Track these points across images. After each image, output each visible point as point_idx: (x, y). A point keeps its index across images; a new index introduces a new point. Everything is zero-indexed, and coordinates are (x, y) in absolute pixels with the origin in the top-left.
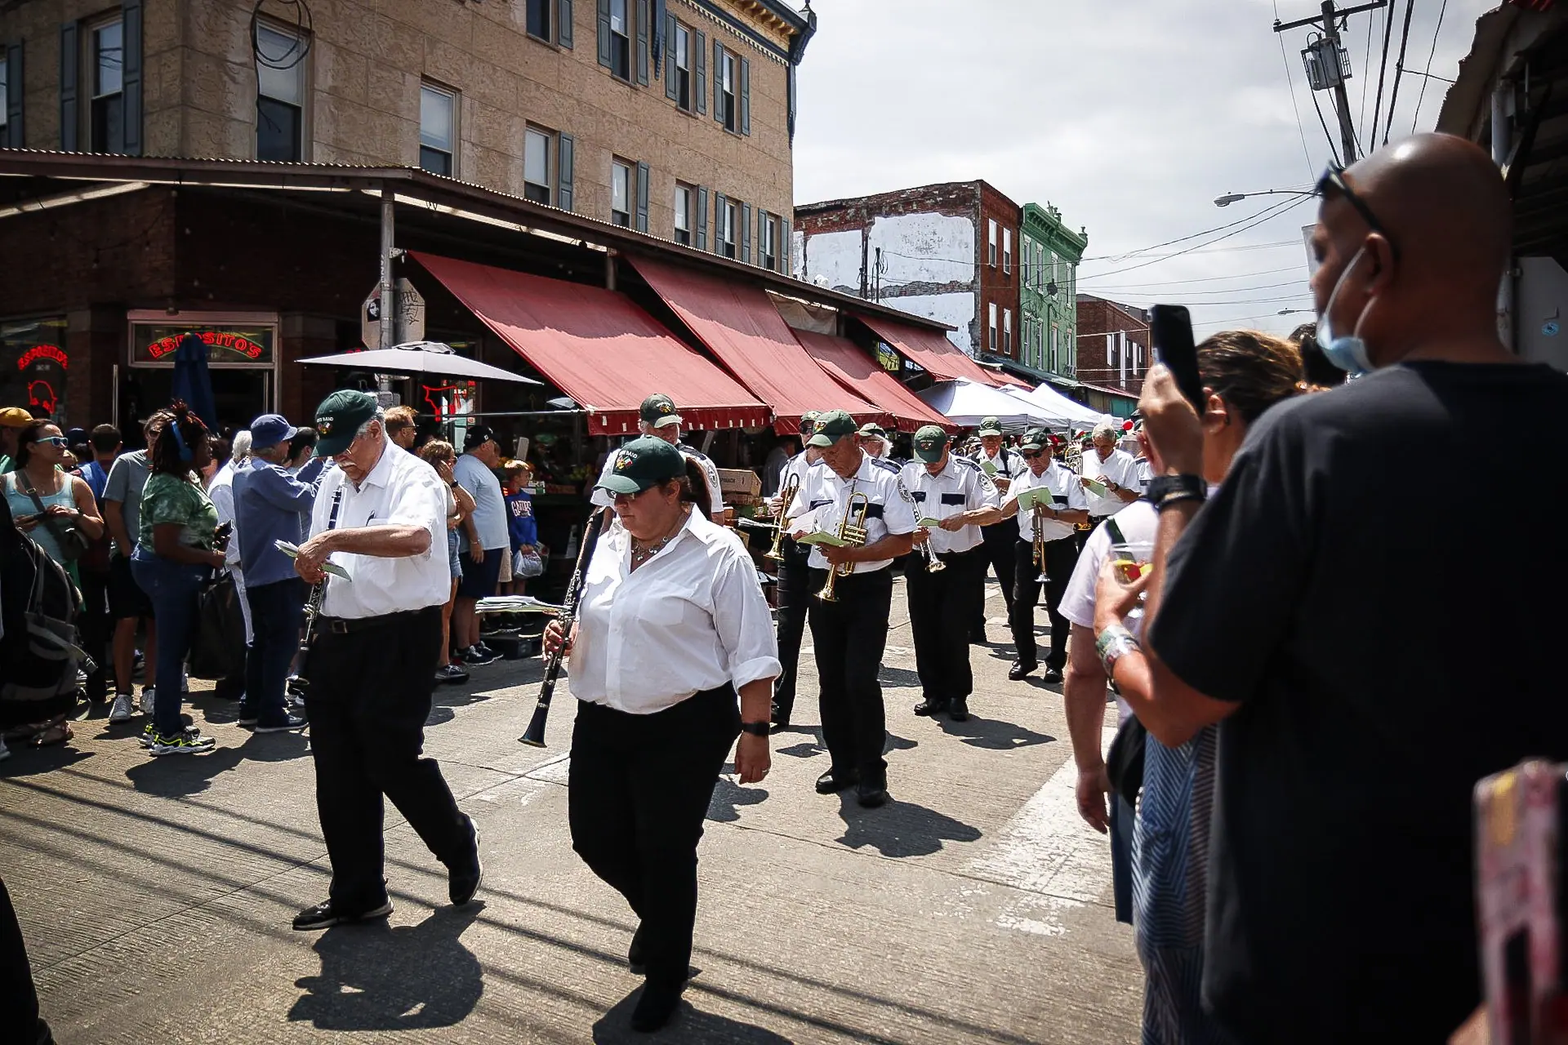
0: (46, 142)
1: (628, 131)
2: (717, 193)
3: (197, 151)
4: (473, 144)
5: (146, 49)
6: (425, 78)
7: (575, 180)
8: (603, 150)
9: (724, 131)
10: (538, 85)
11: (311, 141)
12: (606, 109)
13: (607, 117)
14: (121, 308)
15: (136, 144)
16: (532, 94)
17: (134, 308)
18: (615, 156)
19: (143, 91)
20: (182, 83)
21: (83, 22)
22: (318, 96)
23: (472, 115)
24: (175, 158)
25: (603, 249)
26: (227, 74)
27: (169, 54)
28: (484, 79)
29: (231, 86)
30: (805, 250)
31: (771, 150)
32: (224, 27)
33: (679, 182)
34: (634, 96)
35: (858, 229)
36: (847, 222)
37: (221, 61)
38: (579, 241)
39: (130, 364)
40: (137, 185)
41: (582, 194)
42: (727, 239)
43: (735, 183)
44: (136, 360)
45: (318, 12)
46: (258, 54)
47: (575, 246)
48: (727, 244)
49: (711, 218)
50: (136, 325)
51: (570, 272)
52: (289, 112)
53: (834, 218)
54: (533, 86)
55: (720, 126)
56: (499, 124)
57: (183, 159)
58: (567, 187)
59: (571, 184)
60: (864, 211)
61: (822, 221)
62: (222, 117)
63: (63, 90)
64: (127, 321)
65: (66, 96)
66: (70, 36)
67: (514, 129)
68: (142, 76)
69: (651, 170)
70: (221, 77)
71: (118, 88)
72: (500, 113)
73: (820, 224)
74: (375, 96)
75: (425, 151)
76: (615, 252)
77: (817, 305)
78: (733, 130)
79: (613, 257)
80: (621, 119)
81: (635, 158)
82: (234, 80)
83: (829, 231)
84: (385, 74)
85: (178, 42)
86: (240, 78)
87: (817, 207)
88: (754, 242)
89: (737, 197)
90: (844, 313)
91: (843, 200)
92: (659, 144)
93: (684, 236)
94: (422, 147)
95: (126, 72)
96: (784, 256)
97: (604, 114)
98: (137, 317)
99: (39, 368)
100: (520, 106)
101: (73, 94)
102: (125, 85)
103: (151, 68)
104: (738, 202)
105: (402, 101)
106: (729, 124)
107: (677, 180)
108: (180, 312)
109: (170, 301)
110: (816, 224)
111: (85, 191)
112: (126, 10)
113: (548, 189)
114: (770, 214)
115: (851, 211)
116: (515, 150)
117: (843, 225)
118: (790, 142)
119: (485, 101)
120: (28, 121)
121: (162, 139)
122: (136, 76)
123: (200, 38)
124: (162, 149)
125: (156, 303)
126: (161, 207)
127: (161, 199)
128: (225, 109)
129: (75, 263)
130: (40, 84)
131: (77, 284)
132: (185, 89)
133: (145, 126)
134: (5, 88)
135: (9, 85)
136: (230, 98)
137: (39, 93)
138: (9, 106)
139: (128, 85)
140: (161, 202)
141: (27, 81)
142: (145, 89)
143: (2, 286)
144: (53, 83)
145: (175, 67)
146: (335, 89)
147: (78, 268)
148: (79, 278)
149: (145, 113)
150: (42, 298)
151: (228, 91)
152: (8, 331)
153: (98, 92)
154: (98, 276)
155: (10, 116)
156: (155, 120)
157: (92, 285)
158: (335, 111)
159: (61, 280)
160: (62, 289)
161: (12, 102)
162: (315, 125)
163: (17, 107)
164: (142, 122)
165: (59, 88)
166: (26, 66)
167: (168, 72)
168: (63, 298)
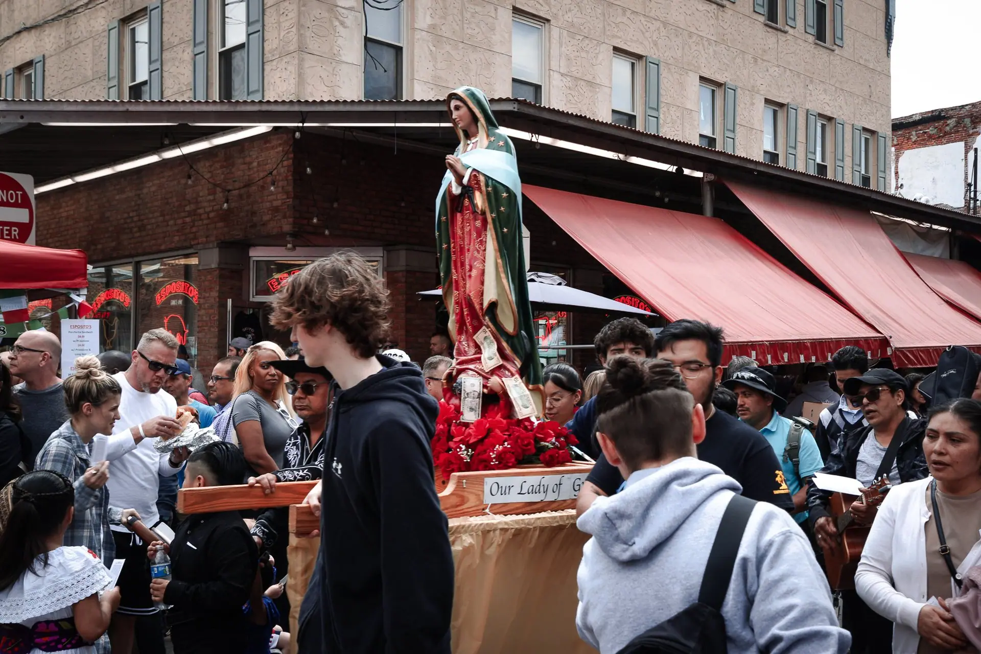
0: (181, 92)
1: (714, 51)
2: (808, 111)
3: (312, 94)
4: (562, 75)
5: (265, 2)
6: (516, 10)
7: (662, 105)
8: (690, 73)
9: (816, 44)
10: (624, 10)
11: (413, 79)
12: (693, 30)
13: (694, 38)
14: (244, 246)
15: (257, 91)
16: (619, 20)
17: (255, 245)
18: (702, 79)
19: (263, 40)
20: (299, 30)
22: (418, 35)
23: (561, 46)
24: (291, 101)
25: (699, 174)
26: (337, 19)
27: (286, 4)
28: (572, 8)
29: (340, 29)
30: (897, 167)
31: (866, 60)
33: (768, 101)
34: (720, 13)
35: (961, 140)
36: (946, 134)
37: (331, 7)
38: (675, 167)
39: (251, 299)
40: (262, 128)
41: (669, 120)
42: (819, 160)
43: (828, 98)
44: (256, 295)
47: (672, 172)
48: (818, 164)
49: (801, 137)
50: (257, 261)
51: (667, 200)
52: (392, 52)
53: (931, 130)
54: (620, 11)
55: (811, 39)
56: (587, 52)
57: (299, 101)
58: (654, 113)
59: (657, 110)
60: (967, 121)
61: (916, 134)
62: (333, 59)
63: (195, 44)
64: (250, 257)
65: (199, 49)
67: (600, 57)
68: (263, 25)
69: (739, 91)
70: (331, 21)
71: (242, 39)
72: (587, 41)
73: (914, 138)
74: (469, 31)
75: (517, 85)
76: (711, 177)
77: (927, 225)
78: (825, 43)
79: (709, 182)
80: (708, 40)
81: (720, 79)
82: (342, 23)
83: (925, 145)
84: (478, 9)
86: (348, 22)
87: (911, 120)
88: (848, 161)
89: (829, 114)
90: (959, 233)
91: (942, 110)
92: (747, 62)
93: (774, 157)
94: (514, 80)
95: (249, 24)
96: (881, 174)
97: (690, 34)
98: (258, 254)
99: (173, 303)
100: (608, 33)
101: (202, 48)
102: (249, 35)
103: (270, 18)
104: (830, 119)
105: (494, 34)
106: (820, 36)
107: (766, 99)
108: (297, 248)
109: (289, 238)
110: (909, 139)
111: (217, 137)
113: (635, 116)
114: (865, 129)
115: (952, 122)
116: (602, 79)
117: (942, 137)
118: (888, 49)
119: (573, 31)
120: (165, 74)
121: (281, 85)
122: (258, 27)
124: (281, 94)
125: (275, 240)
126: (280, 149)
127: (280, 142)
128: (336, 52)
129: (206, 204)
130: (176, 41)
131: (207, 225)
132: (301, 36)
133: (266, 73)
134: (147, 46)
135: (150, 43)
136: (340, 41)
137: (175, 49)
138: (150, 62)
139: (251, 37)
140: (280, 145)
141: (165, 39)
142: (266, 38)
143: (142, 228)
144: (188, 39)
145: (293, 15)
146: (433, 26)
147: (208, 210)
148: (209, 218)
149: (265, 61)
150: (176, 238)
151: (337, 35)
152: (145, 269)
153: (224, 45)
154: (225, 216)
155: (151, 72)
156: (274, 68)
157: (220, 225)
158: (433, 49)
159: (193, 221)
160: (194, 230)
161: (153, 59)
162: (416, 64)
163: (157, 63)
164: (263, 70)
165: (192, 43)
166: (164, 25)
167: (286, 20)
168: (195, 238)
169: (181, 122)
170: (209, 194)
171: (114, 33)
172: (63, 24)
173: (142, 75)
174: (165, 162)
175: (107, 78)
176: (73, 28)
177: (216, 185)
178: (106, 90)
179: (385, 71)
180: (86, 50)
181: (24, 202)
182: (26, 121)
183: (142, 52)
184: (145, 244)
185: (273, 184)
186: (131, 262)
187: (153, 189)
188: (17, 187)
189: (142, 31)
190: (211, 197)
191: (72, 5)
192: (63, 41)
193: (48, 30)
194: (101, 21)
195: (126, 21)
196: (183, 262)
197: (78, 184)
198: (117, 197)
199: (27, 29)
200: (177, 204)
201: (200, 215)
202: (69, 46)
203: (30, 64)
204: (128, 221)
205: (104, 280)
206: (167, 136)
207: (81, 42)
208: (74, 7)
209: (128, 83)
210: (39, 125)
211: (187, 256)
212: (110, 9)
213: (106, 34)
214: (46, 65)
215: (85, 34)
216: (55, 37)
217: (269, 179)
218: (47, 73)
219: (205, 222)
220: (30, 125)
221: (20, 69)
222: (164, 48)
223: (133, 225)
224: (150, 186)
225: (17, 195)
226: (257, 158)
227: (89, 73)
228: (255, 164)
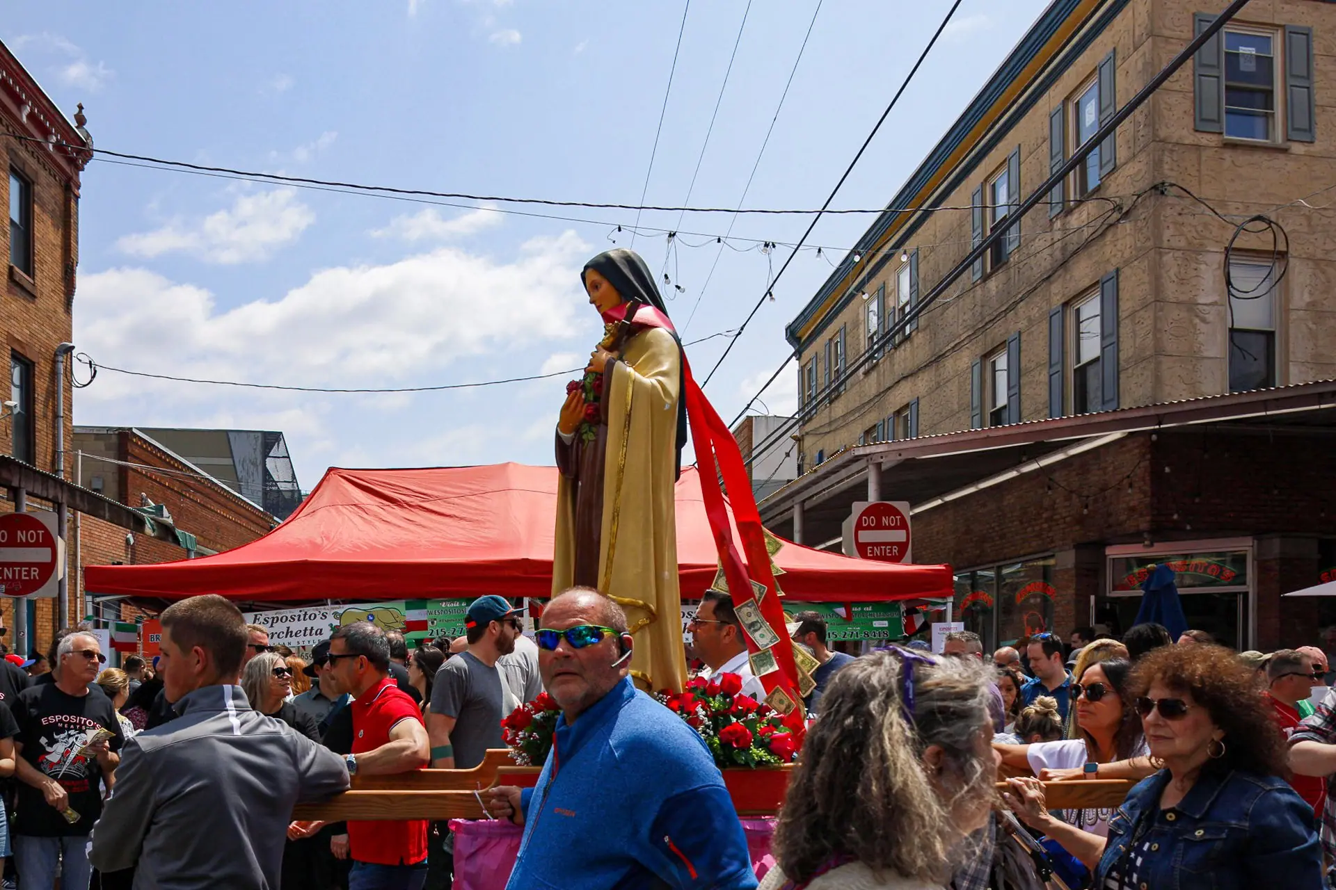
0: (1037, 412)
3: (1170, 395)
5: (1120, 314)
11: (1287, 362)
14: (1103, 544)
15: (1112, 400)
17: (1112, 544)
19: (1118, 351)
20: (1155, 335)
21: (1066, 304)
22: (1293, 316)
24: (1147, 406)
26: (1197, 316)
27: (1142, 313)
29: (1201, 325)
32: (1194, 273)
37: (1191, 306)
39: (1109, 595)
40: (1116, 435)
44: (1113, 590)
45: (1294, 231)
46: (1231, 289)
50: (1114, 559)
52: (1262, 339)
57: (1155, 405)
62: (1194, 357)
63: (1051, 366)
64: (1105, 556)
65: (1055, 369)
66: (1057, 319)
68: (1118, 337)
70: (1191, 321)
71: (1096, 353)
82: (1204, 321)
85: (1151, 299)
86: (1210, 318)
95: (1103, 338)
98: (1114, 552)
99: (1032, 601)
101: (1058, 367)
102: (1103, 349)
103: (1125, 330)
108: (1155, 544)
109: (1146, 535)
111: (1072, 448)
112: (1103, 284)
120: (1023, 397)
121: (1135, 392)
122: (1113, 339)
123: (1171, 290)
124: (1136, 400)
125: (1131, 538)
126: (1137, 451)
127: (1136, 444)
128: (1195, 349)
129: (1060, 511)
130: (1033, 365)
131: (1063, 529)
132: (1157, 340)
133: (1121, 381)
134: (1005, 373)
135: (1009, 370)
136: (1201, 338)
137: (1032, 373)
138: (1009, 388)
139: (1106, 349)
140: (1137, 447)
141: (1023, 365)
142: (1121, 348)
143: (1002, 537)
144: (1043, 362)
145: (1149, 322)
146: (1312, 304)
147: (1064, 515)
148: (1065, 523)
149: (1120, 369)
150: (1034, 544)
151: (1198, 332)
152: (1005, 571)
153: (1078, 361)
154: (1080, 520)
155: (1009, 398)
156: (1130, 375)
157: (1077, 527)
158: (1314, 327)
159: (1050, 527)
160: (1050, 534)
161: (1011, 385)
162: (1291, 345)
163: (1015, 388)
164: (1118, 378)
165: (1048, 365)
166: (1022, 354)
167: (1142, 328)
168: (1052, 542)
169: (1038, 440)
170: (1066, 500)
171: (976, 369)
172: (934, 369)
173: (1002, 401)
174: (1023, 476)
175: (970, 408)
176: (942, 370)
177: (1072, 492)
178: (970, 419)
179: (1255, 359)
180: (953, 387)
181: (903, 526)
182: (904, 457)
183: (1002, 379)
184: (1006, 551)
185: (1131, 486)
186: (993, 567)
187: (1012, 501)
188: (896, 512)
189: (1002, 362)
190: (1067, 504)
191: (941, 351)
192: (934, 383)
193: (921, 375)
194: (966, 359)
195: (986, 356)
196: (1041, 563)
197: (946, 503)
198: (980, 511)
199: (905, 378)
200: (1034, 512)
201: (1056, 520)
202: (938, 386)
203: (907, 406)
204: (990, 531)
205: (969, 582)
206: (1025, 454)
207: (949, 381)
208: (942, 353)
209: (989, 410)
210: (914, 459)
211: (1045, 558)
212: (973, 348)
213: (970, 370)
214: (920, 406)
215: (952, 374)
216: (927, 381)
217: (1125, 481)
218: (920, 412)
219: (1061, 526)
220: (907, 460)
221: (898, 412)
222: (1022, 373)
223: (994, 534)
224: (1009, 499)
225: (896, 519)
226: (1113, 463)
227: (956, 407)
228: (1111, 469)
